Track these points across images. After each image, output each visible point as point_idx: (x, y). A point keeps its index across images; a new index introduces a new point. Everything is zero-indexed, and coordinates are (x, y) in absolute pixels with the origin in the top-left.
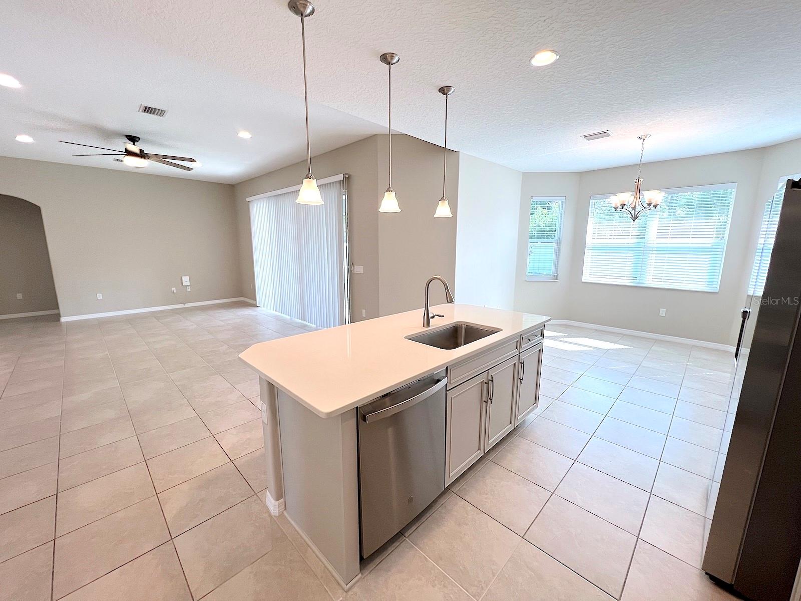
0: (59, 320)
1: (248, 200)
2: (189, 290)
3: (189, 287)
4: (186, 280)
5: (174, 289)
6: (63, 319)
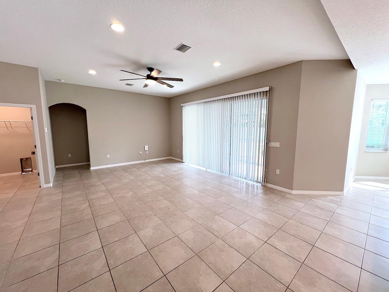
0: (89, 169)
1: (182, 105)
2: (148, 153)
3: (148, 151)
4: (147, 148)
5: (141, 152)
6: (92, 168)
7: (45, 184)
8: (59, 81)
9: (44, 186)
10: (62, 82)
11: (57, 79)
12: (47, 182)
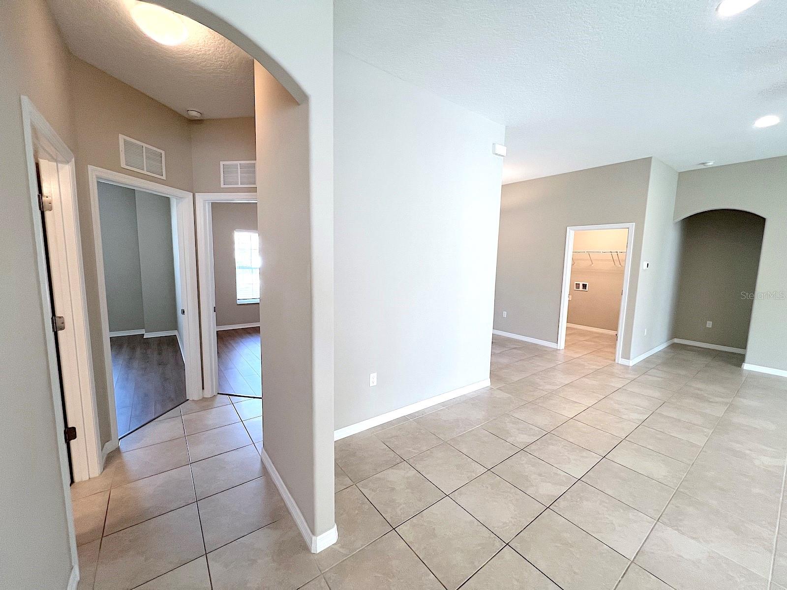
0: (739, 365)
6: (746, 366)
7: (622, 358)
8: (702, 167)
9: (620, 360)
10: (708, 167)
11: (701, 162)
12: (626, 356)
